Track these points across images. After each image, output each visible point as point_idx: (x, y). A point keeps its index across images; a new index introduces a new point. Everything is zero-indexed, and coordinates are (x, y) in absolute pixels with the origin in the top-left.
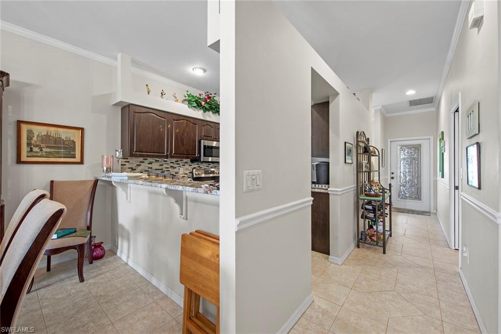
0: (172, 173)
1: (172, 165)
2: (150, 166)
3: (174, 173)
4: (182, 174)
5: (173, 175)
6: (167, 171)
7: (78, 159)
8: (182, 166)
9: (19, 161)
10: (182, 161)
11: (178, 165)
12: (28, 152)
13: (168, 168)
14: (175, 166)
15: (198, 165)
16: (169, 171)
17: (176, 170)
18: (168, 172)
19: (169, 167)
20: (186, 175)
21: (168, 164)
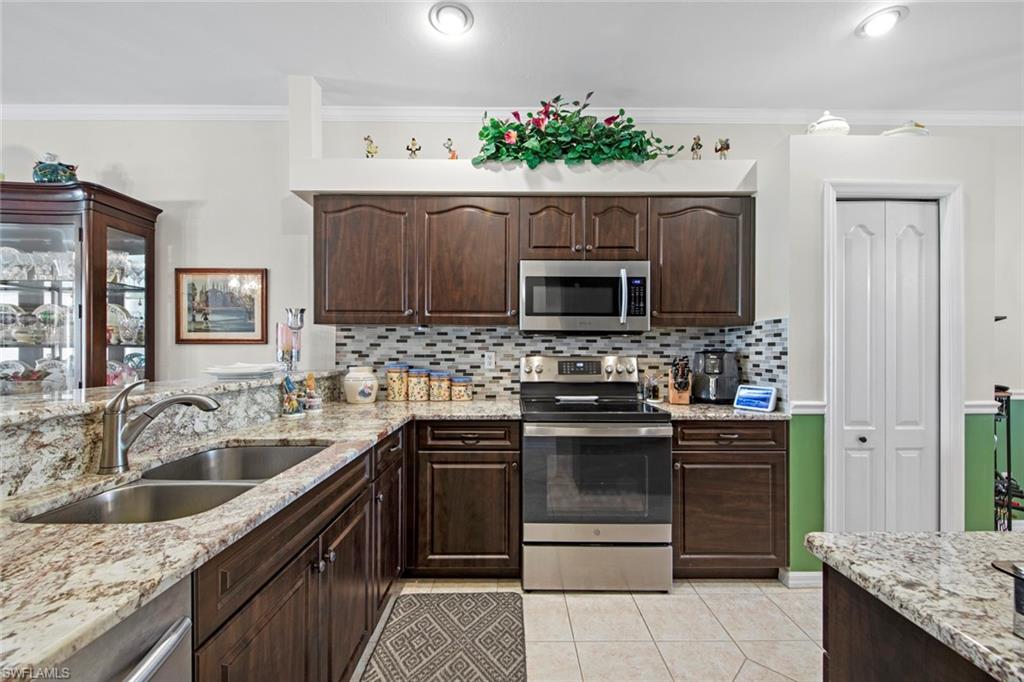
0: (461, 367)
1: (461, 343)
2: (402, 346)
3: (467, 367)
4: (491, 370)
5: (464, 371)
6: (446, 360)
7: (257, 335)
8: (492, 348)
9: (179, 341)
10: (494, 333)
11: (480, 345)
12: (189, 323)
13: (450, 352)
14: (471, 346)
15: (547, 345)
16: (453, 360)
17: (475, 358)
18: (450, 363)
19: (454, 349)
20: (505, 375)
21: (450, 341)
